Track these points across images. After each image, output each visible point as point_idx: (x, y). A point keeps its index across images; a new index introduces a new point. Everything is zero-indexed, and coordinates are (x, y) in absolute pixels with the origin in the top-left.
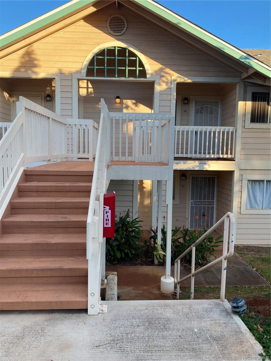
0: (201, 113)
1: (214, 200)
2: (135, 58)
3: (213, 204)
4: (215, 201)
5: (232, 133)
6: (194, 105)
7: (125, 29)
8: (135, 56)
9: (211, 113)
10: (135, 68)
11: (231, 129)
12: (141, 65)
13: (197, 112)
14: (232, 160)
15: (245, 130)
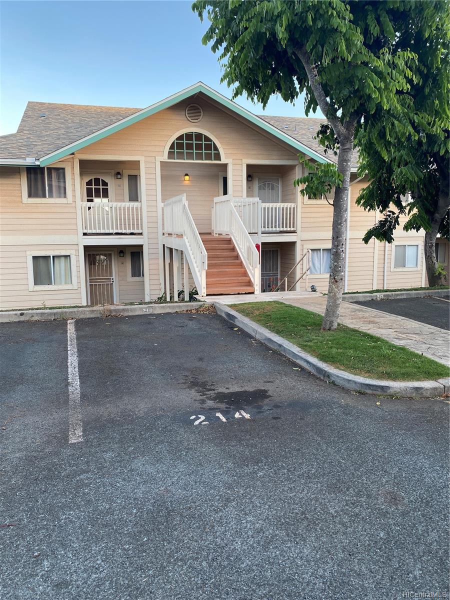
0: (264, 189)
1: (277, 271)
2: (210, 143)
3: (277, 276)
4: (279, 272)
5: (294, 208)
6: (257, 183)
7: (201, 117)
8: (210, 140)
9: (273, 189)
10: (210, 152)
11: (293, 205)
12: (216, 149)
13: (260, 188)
14: (294, 232)
15: (304, 206)
